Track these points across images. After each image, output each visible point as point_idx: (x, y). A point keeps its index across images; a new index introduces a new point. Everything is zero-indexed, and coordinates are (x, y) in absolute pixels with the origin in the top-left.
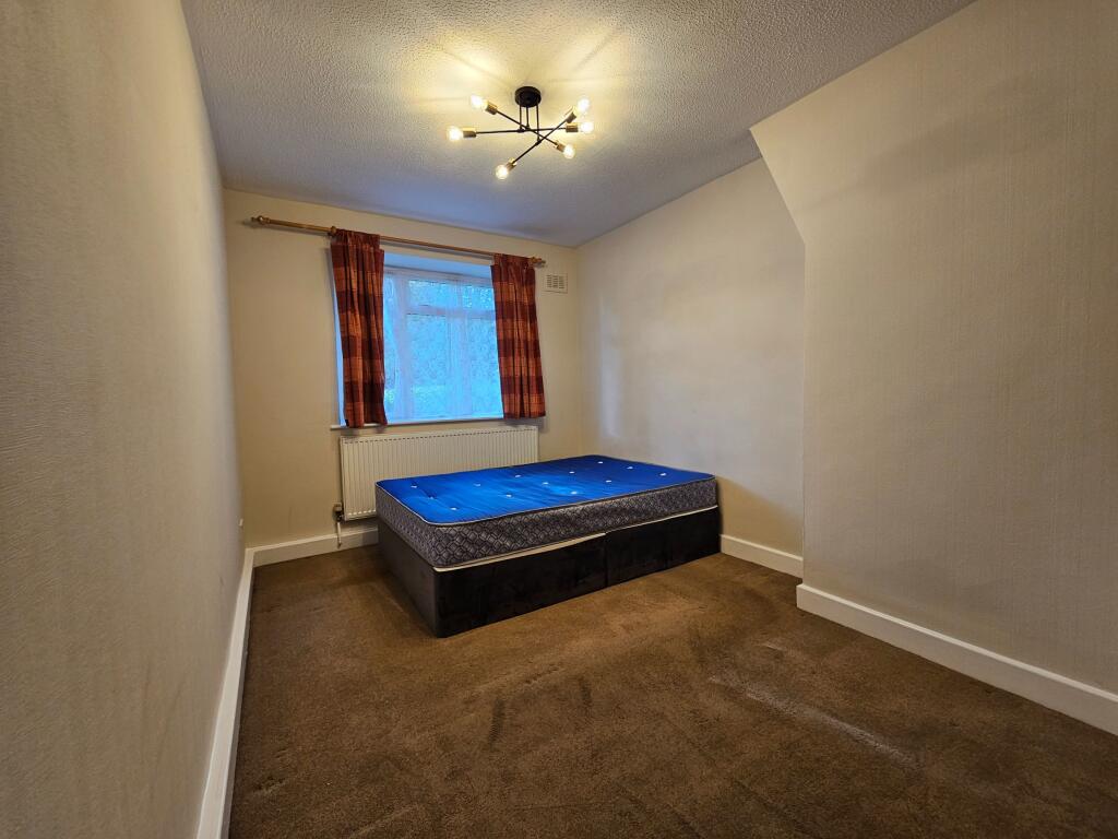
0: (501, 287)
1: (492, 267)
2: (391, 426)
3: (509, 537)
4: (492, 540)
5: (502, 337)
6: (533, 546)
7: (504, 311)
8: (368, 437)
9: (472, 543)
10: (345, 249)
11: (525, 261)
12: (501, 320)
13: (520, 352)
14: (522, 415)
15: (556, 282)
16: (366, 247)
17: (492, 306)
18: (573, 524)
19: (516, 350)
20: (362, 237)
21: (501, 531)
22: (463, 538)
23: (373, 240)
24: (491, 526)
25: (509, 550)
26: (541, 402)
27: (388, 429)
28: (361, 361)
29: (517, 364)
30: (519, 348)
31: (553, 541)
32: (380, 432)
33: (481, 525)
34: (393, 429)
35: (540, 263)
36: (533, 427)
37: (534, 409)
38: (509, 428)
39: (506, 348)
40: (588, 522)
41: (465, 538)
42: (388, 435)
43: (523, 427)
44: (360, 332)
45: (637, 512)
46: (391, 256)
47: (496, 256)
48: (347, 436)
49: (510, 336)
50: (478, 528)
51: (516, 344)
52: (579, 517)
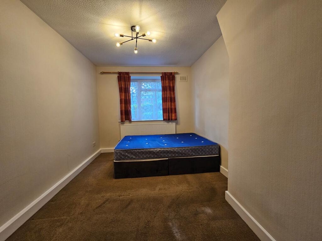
0: (164, 82)
1: (161, 76)
2: (132, 121)
3: (134, 155)
4: (129, 155)
5: (163, 97)
6: (142, 159)
7: (164, 89)
8: (127, 124)
9: (123, 155)
10: (121, 76)
11: (171, 73)
12: (163, 92)
13: (168, 101)
14: (169, 119)
15: (183, 79)
16: (126, 76)
17: (161, 88)
18: (156, 154)
19: (167, 100)
20: (125, 73)
21: (132, 153)
22: (120, 154)
23: (128, 74)
24: (129, 152)
25: (135, 159)
26: (176, 116)
27: (132, 122)
28: (124, 105)
29: (168, 105)
30: (168, 100)
31: (149, 158)
32: (130, 123)
33: (126, 151)
34: (133, 122)
35: (177, 73)
36: (174, 123)
37: (173, 118)
38: (166, 123)
39: (164, 100)
40: (162, 154)
41: (121, 154)
42: (132, 124)
43: (170, 123)
44: (124, 97)
45: (181, 153)
46: (132, 77)
47: (162, 73)
48: (122, 124)
49: (166, 96)
50: (125, 152)
51: (167, 99)
52: (158, 152)
